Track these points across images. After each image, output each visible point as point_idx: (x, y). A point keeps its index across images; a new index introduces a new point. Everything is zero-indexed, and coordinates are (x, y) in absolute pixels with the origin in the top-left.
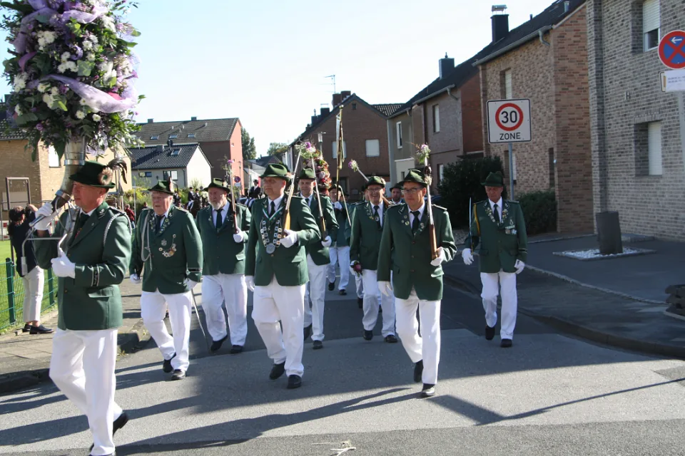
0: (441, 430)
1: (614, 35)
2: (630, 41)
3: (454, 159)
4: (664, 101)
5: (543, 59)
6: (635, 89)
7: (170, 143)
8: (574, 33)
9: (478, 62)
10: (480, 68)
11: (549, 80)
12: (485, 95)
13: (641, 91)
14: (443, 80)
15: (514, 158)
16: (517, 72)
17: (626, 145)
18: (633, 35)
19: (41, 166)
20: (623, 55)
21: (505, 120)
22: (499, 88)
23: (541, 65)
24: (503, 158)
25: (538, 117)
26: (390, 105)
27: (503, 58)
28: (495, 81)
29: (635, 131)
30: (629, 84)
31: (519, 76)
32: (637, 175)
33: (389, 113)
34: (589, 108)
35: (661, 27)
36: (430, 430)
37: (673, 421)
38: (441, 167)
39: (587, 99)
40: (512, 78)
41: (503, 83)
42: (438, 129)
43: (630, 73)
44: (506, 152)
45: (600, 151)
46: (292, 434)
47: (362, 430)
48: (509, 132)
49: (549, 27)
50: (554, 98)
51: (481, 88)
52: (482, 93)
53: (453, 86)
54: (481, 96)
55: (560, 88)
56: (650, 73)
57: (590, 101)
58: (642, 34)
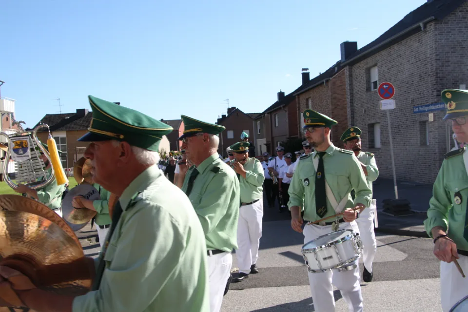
0: (278, 268)
1: (358, 83)
2: (365, 86)
3: (285, 139)
4: (381, 114)
5: (326, 93)
6: (368, 108)
8: (340, 82)
9: (295, 94)
10: (297, 97)
11: (329, 103)
12: (299, 110)
13: (370, 109)
14: (279, 102)
16: (314, 99)
18: (366, 83)
20: (362, 92)
22: (306, 106)
23: (325, 96)
27: (307, 93)
28: (304, 103)
29: (368, 127)
30: (365, 105)
31: (315, 101)
32: (369, 148)
33: (254, 117)
34: (347, 116)
35: (379, 80)
36: (273, 268)
37: (385, 262)
38: (279, 143)
39: (346, 112)
40: (312, 102)
41: (307, 104)
42: (277, 125)
43: (365, 101)
49: (328, 79)
50: (331, 111)
51: (297, 105)
52: (297, 109)
53: (284, 105)
55: (333, 107)
56: (375, 101)
57: (348, 113)
58: (370, 83)
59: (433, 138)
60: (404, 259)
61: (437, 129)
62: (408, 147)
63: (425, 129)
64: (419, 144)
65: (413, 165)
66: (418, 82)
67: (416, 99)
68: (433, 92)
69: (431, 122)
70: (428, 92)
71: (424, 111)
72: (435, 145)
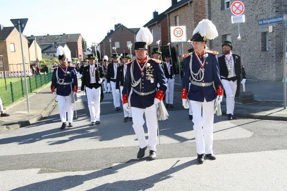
1: (214, 3)
2: (220, 6)
4: (232, 27)
5: (190, 12)
6: (222, 23)
7: (56, 43)
9: (167, 13)
10: (168, 15)
11: (192, 19)
13: (224, 24)
14: (154, 20)
15: (180, 48)
16: (181, 16)
17: (219, 43)
18: (221, 3)
19: (8, 51)
20: (218, 11)
21: (177, 33)
22: (174, 22)
23: (189, 14)
24: (176, 47)
25: (188, 33)
26: (135, 28)
27: (175, 11)
28: (173, 19)
29: (222, 38)
30: (220, 21)
31: (181, 18)
33: (135, 32)
35: (231, 1)
37: (237, 139)
40: (179, 19)
41: (176, 21)
43: (220, 17)
44: (177, 45)
45: (210, 45)
46: (102, 148)
47: (128, 146)
48: (178, 38)
50: (194, 26)
51: (168, 22)
52: (168, 24)
53: (158, 21)
54: (168, 25)
55: (196, 23)
56: (227, 17)
58: (224, 3)
59: (272, 45)
60: (251, 136)
61: (275, 38)
62: (252, 52)
63: (266, 38)
64: (261, 50)
65: (256, 66)
66: (261, 2)
67: (259, 15)
68: (272, 9)
69: (270, 33)
70: (269, 9)
71: (267, 24)
72: (273, 50)
